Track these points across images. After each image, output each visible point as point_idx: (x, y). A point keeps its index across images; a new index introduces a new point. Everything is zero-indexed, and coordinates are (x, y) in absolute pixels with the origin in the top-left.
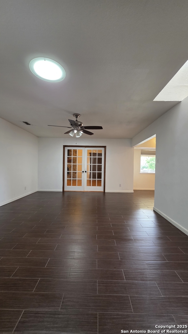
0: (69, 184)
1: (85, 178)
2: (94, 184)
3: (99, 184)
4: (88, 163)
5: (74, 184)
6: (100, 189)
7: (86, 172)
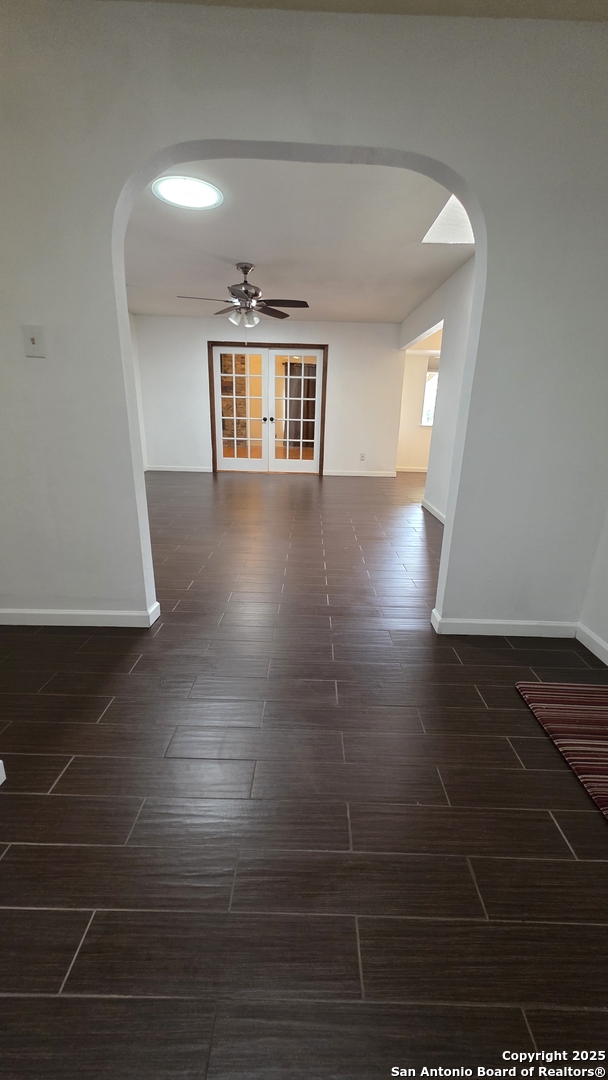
0: (228, 452)
1: (270, 437)
2: (294, 455)
3: (309, 455)
4: (277, 393)
5: (242, 454)
6: (309, 466)
7: (272, 419)
